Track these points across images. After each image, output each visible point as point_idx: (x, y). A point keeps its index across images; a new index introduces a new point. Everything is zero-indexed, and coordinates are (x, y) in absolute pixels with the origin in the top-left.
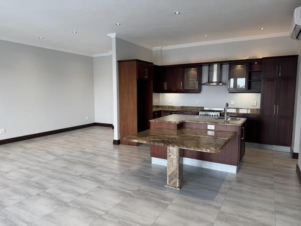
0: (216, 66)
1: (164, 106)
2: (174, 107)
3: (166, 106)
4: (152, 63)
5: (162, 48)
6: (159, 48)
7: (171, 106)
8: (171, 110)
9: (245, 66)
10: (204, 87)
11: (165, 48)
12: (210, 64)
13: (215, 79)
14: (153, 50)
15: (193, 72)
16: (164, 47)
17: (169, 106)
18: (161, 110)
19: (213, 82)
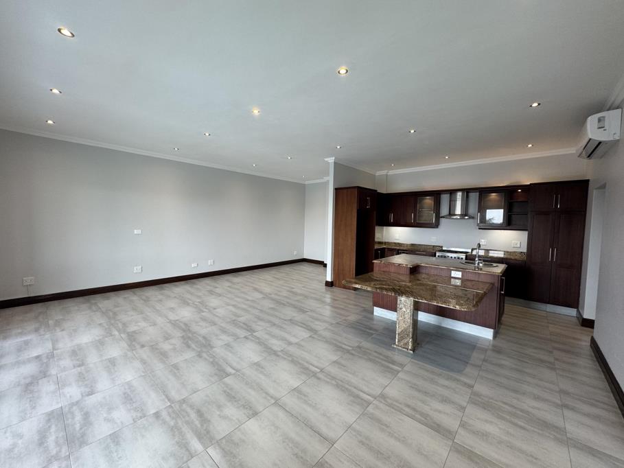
0: (459, 195)
1: (388, 242)
4: (376, 191)
5: (387, 172)
6: (384, 172)
9: (503, 194)
10: (443, 221)
12: (452, 192)
13: (458, 211)
14: (377, 175)
15: (428, 201)
16: (391, 171)
17: (395, 243)
18: (385, 248)
19: (456, 215)
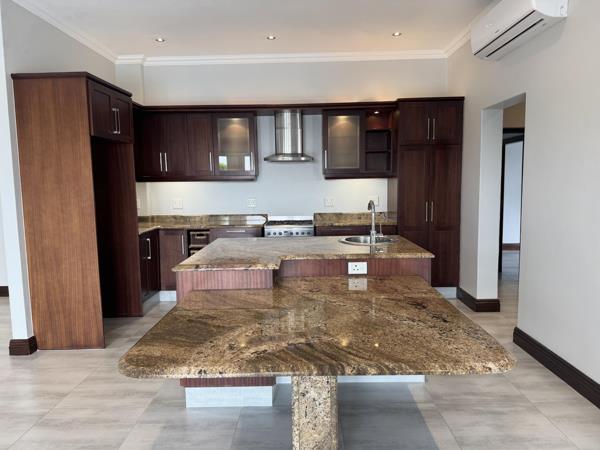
1: (158, 217)
2: (190, 217)
3: (167, 217)
4: (130, 95)
5: (144, 60)
6: (134, 59)
7: (182, 217)
8: (188, 226)
9: (358, 117)
10: (265, 166)
11: (152, 61)
14: (117, 62)
16: (149, 59)
17: (175, 217)
18: (158, 230)
19: (285, 155)
